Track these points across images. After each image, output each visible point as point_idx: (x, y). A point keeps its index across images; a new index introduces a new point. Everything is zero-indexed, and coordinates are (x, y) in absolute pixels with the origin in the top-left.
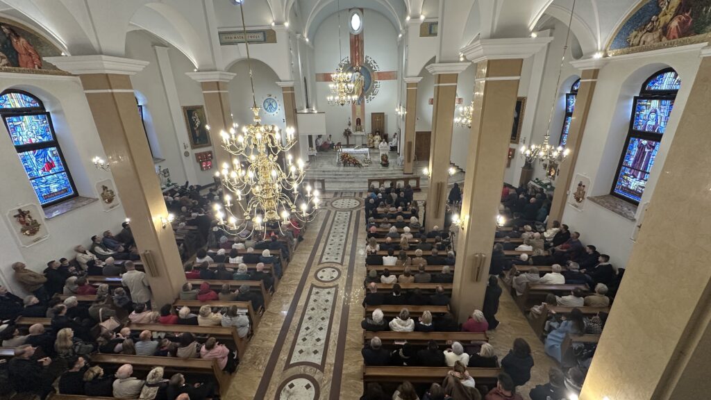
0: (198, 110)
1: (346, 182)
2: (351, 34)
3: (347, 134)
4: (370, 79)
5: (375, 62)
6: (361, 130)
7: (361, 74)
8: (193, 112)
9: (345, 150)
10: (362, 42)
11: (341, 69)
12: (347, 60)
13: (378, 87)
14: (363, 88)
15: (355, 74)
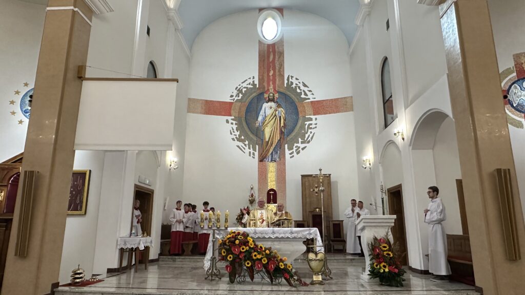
2: (260, 42)
4: (297, 114)
5: (305, 85)
7: (279, 106)
10: (281, 54)
11: (241, 95)
12: (252, 83)
13: (314, 128)
14: (283, 130)
15: (266, 106)
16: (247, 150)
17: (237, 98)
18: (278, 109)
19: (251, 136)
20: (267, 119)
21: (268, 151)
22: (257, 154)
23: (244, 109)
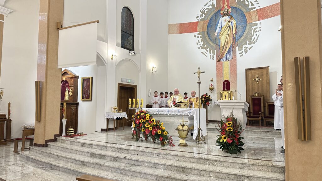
4: (246, 22)
7: (232, 18)
11: (204, 15)
12: (211, 4)
13: (259, 31)
14: (235, 36)
16: (209, 54)
17: (201, 18)
18: (231, 21)
19: (211, 44)
20: (223, 29)
21: (223, 53)
22: (215, 56)
23: (206, 25)
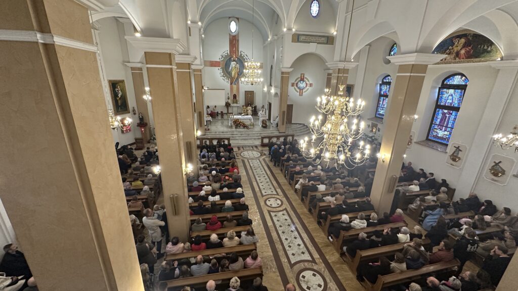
0: (120, 84)
1: (242, 139)
2: (230, 34)
3: (228, 105)
4: (243, 67)
5: (247, 56)
6: (237, 103)
7: (237, 63)
8: (117, 85)
9: (235, 117)
10: (238, 41)
11: (223, 58)
12: (227, 53)
14: (238, 73)
15: (232, 63)
16: (226, 80)
18: (237, 65)
19: (227, 75)
20: (233, 68)
21: (233, 81)
22: (229, 82)
23: (224, 64)
